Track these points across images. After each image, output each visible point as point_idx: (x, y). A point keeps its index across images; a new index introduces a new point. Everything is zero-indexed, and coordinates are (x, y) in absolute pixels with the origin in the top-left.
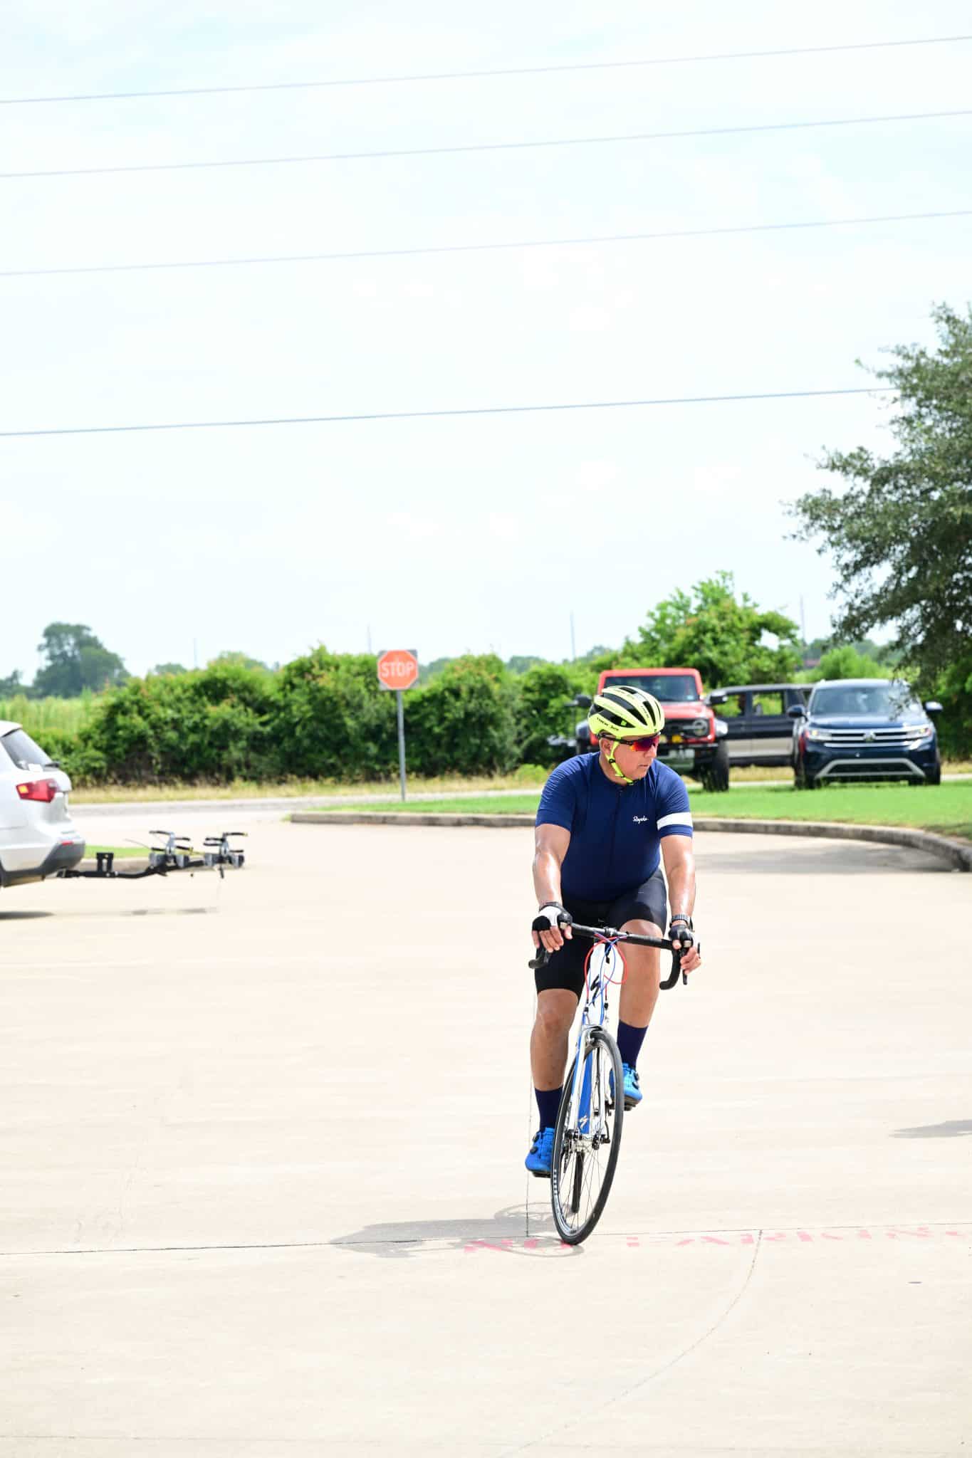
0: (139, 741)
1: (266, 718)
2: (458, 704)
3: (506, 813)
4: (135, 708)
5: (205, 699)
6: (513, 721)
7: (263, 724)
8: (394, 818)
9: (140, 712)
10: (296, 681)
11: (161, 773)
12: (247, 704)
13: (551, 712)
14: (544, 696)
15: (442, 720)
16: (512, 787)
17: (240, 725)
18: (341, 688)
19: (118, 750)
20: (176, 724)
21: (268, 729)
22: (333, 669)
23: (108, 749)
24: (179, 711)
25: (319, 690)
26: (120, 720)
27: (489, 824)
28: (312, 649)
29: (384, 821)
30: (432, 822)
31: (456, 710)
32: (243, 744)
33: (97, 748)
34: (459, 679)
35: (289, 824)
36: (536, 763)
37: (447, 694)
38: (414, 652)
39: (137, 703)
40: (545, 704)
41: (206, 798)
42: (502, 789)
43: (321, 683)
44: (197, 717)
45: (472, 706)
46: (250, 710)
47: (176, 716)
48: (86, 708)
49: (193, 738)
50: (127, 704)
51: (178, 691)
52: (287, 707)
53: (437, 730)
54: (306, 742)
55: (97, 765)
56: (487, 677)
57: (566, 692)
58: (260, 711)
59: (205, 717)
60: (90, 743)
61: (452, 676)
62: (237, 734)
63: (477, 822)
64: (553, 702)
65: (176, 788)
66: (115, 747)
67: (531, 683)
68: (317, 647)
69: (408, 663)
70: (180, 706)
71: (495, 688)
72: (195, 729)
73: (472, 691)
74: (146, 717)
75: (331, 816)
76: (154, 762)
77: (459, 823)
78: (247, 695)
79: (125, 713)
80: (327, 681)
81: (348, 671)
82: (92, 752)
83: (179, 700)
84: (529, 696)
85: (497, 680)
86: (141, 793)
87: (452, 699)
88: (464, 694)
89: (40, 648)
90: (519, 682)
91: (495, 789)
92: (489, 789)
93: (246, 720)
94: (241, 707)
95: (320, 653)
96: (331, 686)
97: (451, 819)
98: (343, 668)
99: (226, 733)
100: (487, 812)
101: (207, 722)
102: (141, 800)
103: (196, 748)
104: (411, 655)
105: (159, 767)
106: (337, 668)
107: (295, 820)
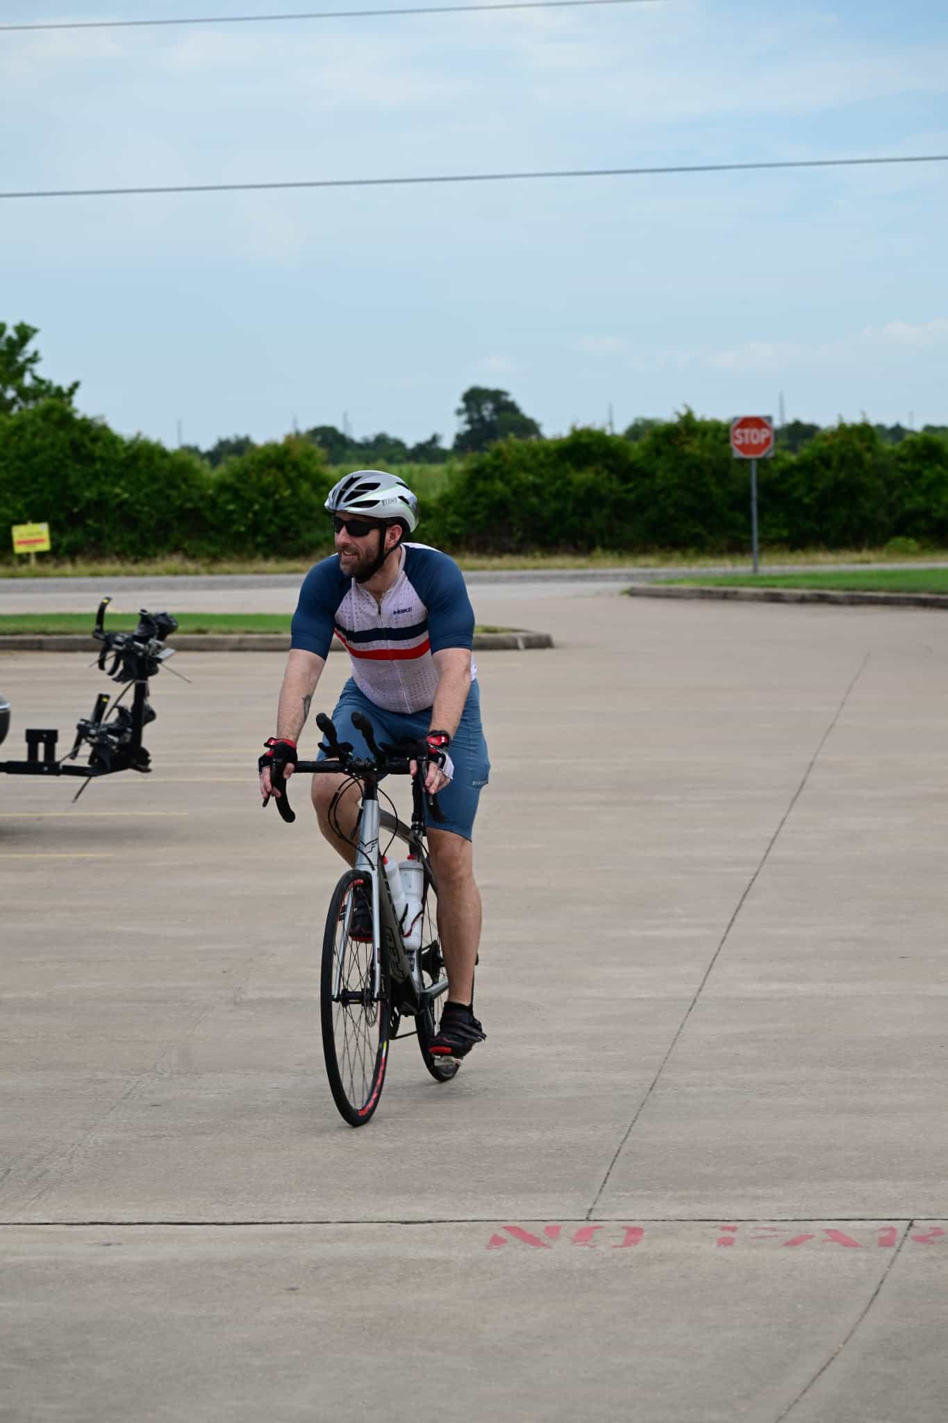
0: (499, 509)
1: (630, 485)
2: (829, 473)
3: (854, 589)
4: (497, 474)
5: (568, 465)
6: (885, 491)
7: (629, 491)
8: (735, 593)
9: (502, 478)
10: (664, 448)
11: (522, 540)
12: (612, 470)
13: (923, 482)
14: (918, 467)
15: (812, 489)
16: (880, 561)
17: (603, 491)
18: (707, 455)
19: (478, 517)
20: (536, 489)
21: (632, 497)
22: (699, 436)
23: (468, 515)
24: (541, 476)
25: (685, 456)
26: (481, 485)
27: (834, 601)
28: (678, 414)
29: (725, 596)
30: (775, 598)
31: (826, 479)
32: (606, 511)
33: (456, 513)
34: (831, 447)
35: (626, 597)
36: (909, 536)
37: (817, 462)
38: (769, 419)
39: (496, 468)
40: (919, 474)
41: (562, 568)
42: (868, 562)
43: (688, 449)
44: (559, 483)
45: (842, 475)
46: (614, 477)
47: (538, 481)
48: (449, 471)
49: (554, 505)
50: (489, 470)
51: (541, 456)
52: (652, 475)
53: (806, 500)
54: (671, 511)
55: (457, 531)
56: (859, 445)
57: (941, 462)
58: (625, 479)
59: (569, 483)
60: (451, 509)
61: (824, 445)
62: (601, 501)
63: (822, 599)
64: (926, 472)
65: (534, 558)
66: (474, 513)
67: (905, 452)
68: (683, 412)
69: (764, 430)
70: (543, 471)
71: (868, 456)
72: (557, 495)
73: (843, 460)
74: (508, 483)
75: (670, 590)
76: (515, 529)
77: (802, 600)
78: (610, 462)
79: (488, 478)
80: (693, 448)
81: (715, 437)
82: (452, 518)
83: (542, 465)
84: (902, 466)
85: (869, 449)
86: (496, 561)
87: (822, 469)
88: (835, 463)
89: (459, 412)
90: (892, 452)
91: (862, 562)
92: (855, 562)
93: (612, 486)
94: (605, 473)
95: (688, 419)
96: (698, 452)
97: (795, 595)
98: (710, 435)
99: (590, 499)
100: (832, 589)
101: (570, 488)
102: (495, 568)
103: (559, 516)
104: (766, 422)
105: (520, 534)
106: (704, 434)
107: (633, 593)
